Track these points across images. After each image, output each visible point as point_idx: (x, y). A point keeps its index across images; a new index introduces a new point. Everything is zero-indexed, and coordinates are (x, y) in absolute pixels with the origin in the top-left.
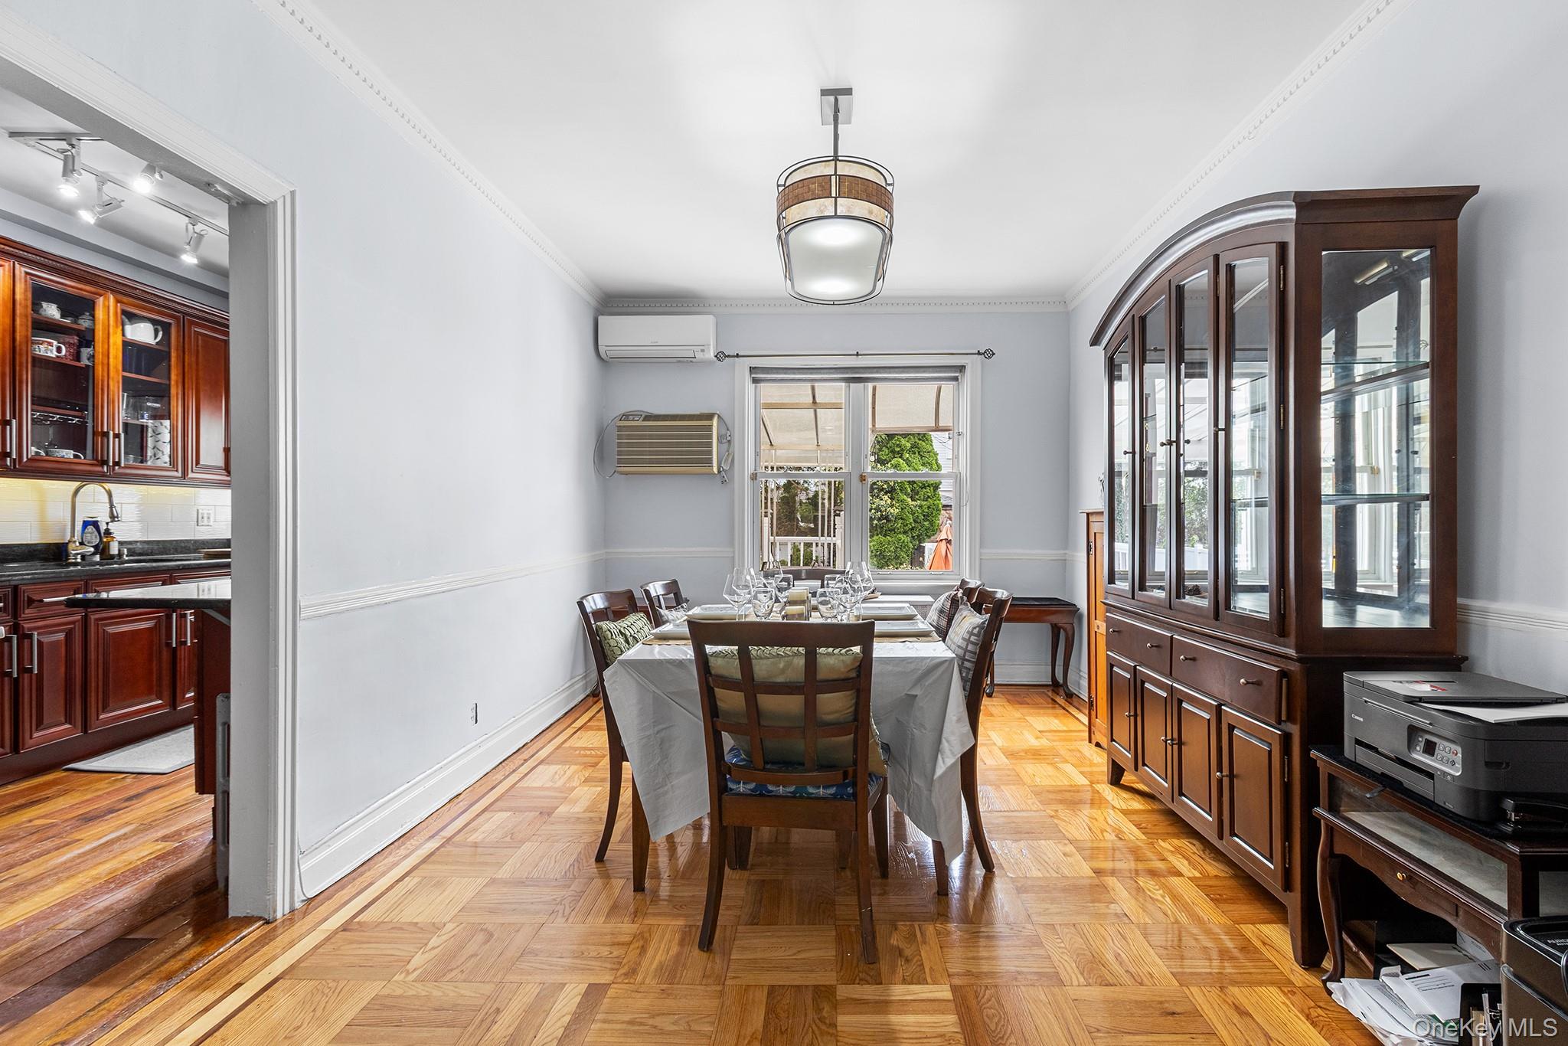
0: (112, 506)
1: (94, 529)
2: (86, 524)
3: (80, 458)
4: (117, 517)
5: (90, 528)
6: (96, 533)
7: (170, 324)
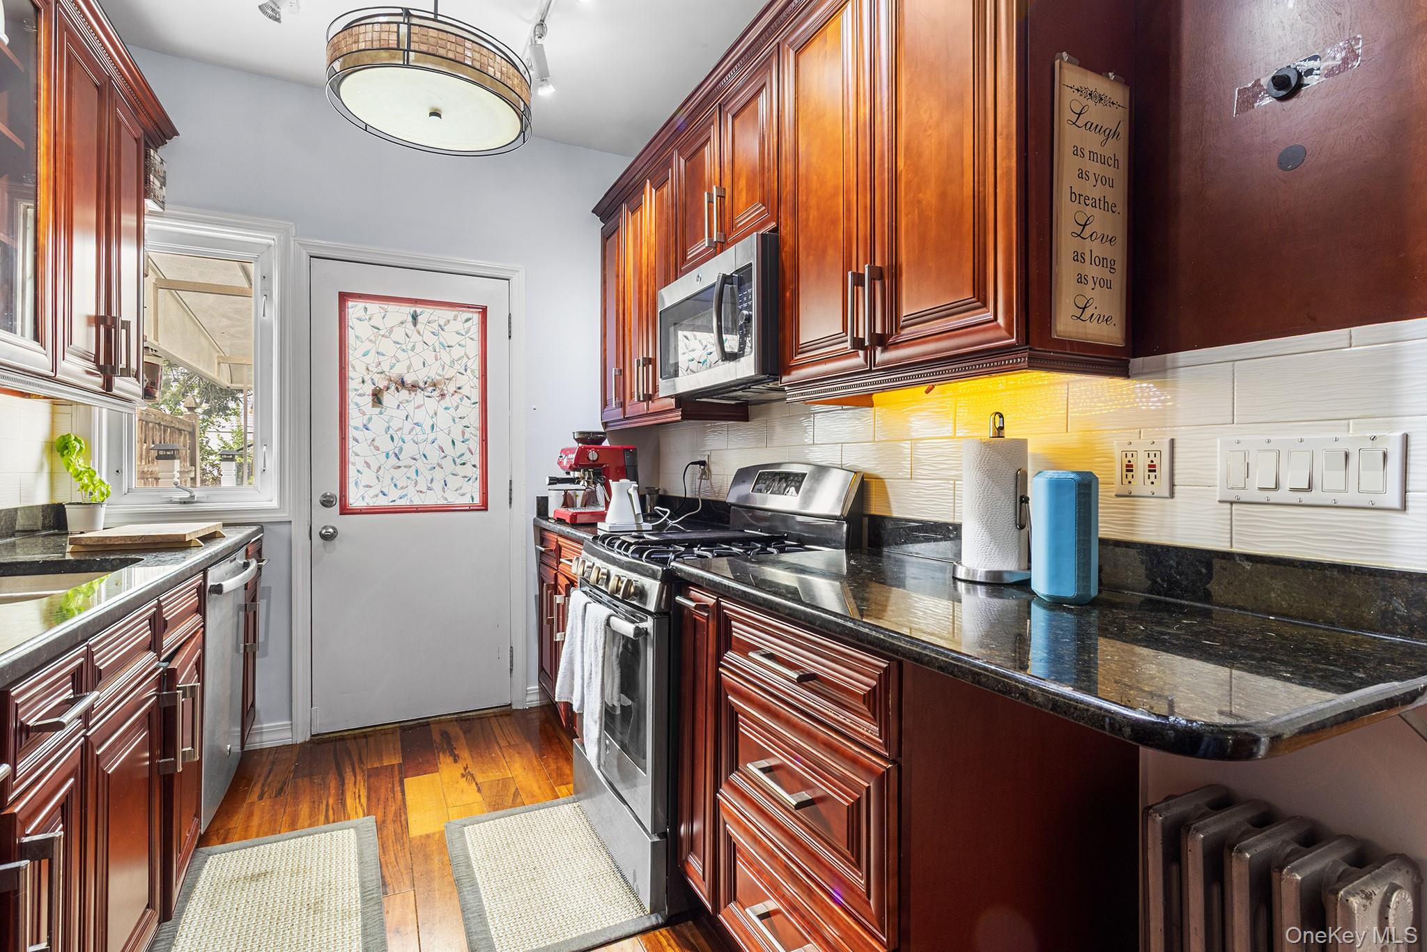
7: (38, 8)
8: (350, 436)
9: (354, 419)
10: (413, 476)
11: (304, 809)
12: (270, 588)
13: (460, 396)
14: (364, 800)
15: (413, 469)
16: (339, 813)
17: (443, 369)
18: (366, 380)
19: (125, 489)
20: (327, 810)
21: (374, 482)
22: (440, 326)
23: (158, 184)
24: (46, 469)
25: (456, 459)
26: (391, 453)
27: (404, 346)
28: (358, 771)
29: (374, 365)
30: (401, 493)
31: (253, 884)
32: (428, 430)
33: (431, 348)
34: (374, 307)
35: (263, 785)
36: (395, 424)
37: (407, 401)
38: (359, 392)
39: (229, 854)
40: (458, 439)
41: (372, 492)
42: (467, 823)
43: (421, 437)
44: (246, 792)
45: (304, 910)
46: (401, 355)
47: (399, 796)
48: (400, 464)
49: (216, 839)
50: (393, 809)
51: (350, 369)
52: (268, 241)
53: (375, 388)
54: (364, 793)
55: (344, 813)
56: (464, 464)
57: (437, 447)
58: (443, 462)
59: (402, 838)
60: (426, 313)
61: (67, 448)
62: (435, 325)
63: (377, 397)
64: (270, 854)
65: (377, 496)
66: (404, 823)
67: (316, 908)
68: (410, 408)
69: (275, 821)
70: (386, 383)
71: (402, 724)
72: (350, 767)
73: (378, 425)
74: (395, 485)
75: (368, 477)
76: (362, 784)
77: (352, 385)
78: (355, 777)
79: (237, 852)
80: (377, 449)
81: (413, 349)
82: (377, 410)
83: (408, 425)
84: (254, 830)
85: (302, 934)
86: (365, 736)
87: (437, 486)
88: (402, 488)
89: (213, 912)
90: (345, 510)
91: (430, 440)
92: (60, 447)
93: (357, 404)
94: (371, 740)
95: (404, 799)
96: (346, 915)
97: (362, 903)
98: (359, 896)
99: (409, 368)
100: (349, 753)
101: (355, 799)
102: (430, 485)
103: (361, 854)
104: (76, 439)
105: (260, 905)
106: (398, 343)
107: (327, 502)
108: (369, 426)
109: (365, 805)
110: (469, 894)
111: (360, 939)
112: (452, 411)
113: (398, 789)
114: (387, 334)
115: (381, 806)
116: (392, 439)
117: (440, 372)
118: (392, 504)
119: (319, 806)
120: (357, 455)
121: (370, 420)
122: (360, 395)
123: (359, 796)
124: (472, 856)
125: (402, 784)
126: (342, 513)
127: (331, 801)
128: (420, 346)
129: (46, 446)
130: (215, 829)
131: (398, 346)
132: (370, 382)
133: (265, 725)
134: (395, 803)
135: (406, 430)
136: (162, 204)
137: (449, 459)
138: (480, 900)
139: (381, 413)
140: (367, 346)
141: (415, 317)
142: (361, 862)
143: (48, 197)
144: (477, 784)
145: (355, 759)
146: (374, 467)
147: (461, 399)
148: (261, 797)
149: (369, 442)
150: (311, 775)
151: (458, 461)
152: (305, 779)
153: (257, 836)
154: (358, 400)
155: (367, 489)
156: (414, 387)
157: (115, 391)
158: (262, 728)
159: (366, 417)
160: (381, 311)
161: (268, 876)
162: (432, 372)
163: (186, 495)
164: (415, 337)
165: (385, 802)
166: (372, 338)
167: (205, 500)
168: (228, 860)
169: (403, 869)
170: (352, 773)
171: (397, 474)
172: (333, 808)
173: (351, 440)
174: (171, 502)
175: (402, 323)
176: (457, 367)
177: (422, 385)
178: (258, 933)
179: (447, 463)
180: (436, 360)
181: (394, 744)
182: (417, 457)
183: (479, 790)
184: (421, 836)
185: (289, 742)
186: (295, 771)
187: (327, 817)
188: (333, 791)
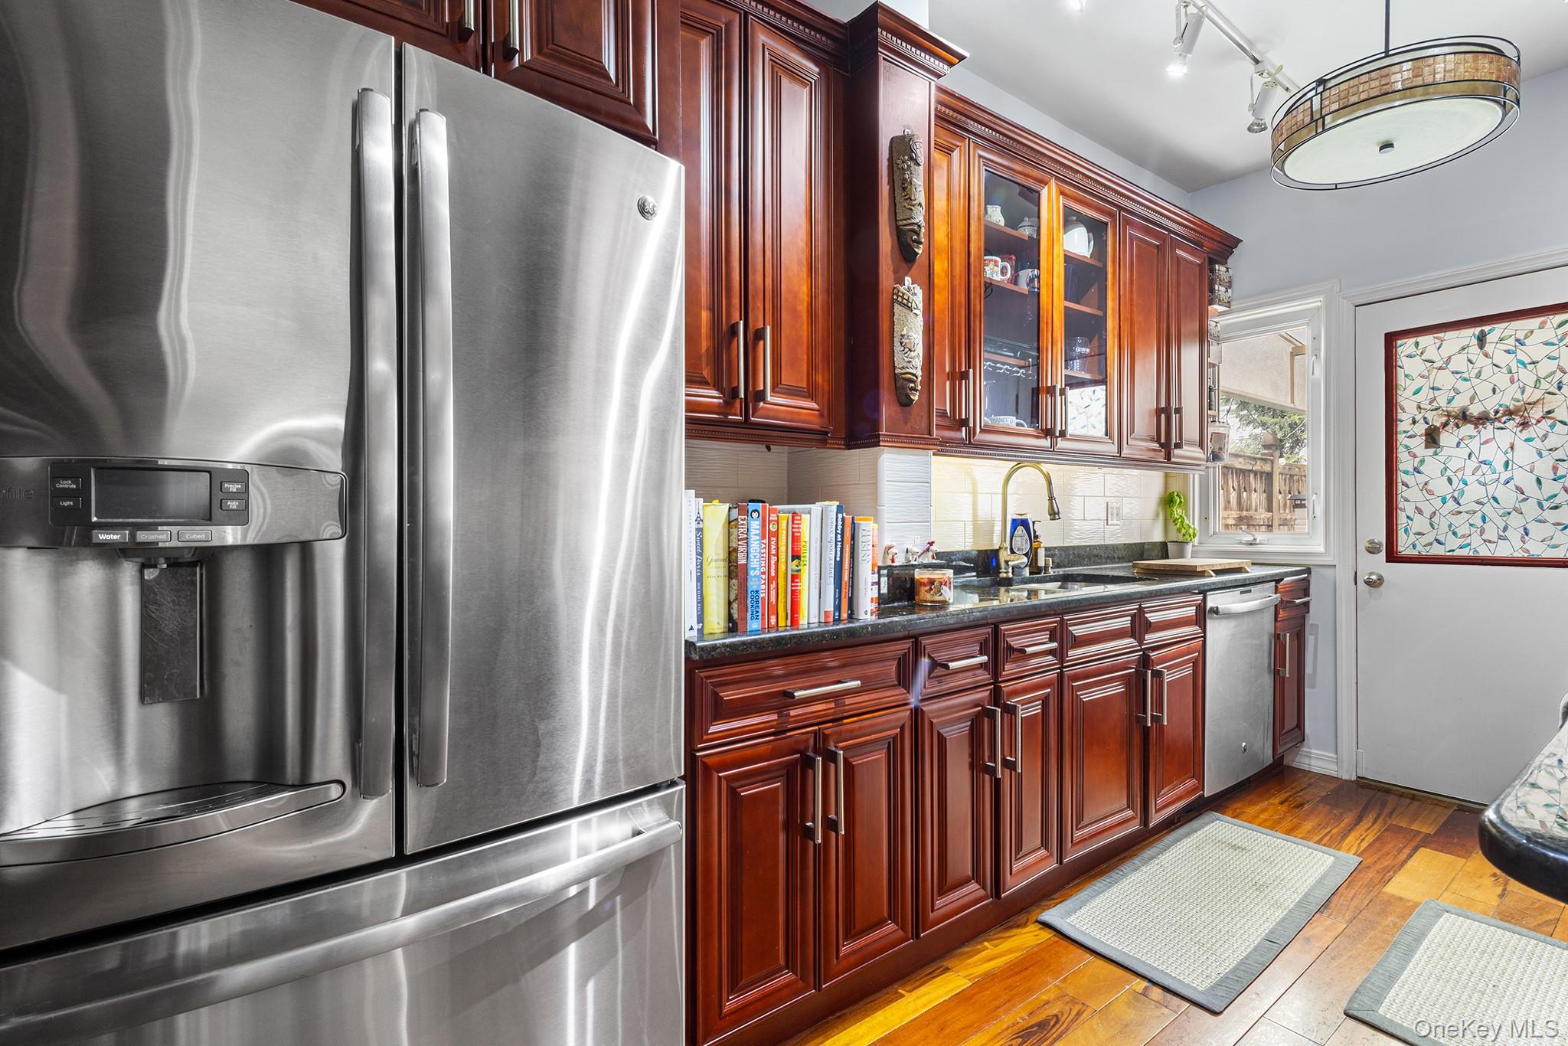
0: (1051, 498)
1: (1024, 531)
2: (1016, 523)
3: (1023, 426)
4: (1058, 513)
5: (1020, 530)
6: (1027, 536)
7: (1106, 224)
8: (1399, 480)
9: (1405, 462)
10: (1479, 523)
11: (1308, 825)
12: (1317, 626)
13: (1550, 422)
14: (1364, 845)
15: (1479, 514)
16: (1335, 842)
17: (1523, 392)
18: (1417, 419)
19: (1211, 532)
20: (1325, 835)
21: (1426, 528)
22: (1517, 340)
23: (1223, 289)
24: (1161, 517)
25: (1544, 503)
26: (1448, 497)
27: (1466, 375)
28: (1380, 821)
29: (1427, 402)
30: (1460, 542)
31: (1231, 851)
32: (1500, 468)
33: (1504, 370)
34: (1425, 340)
35: (1290, 796)
36: (1454, 465)
37: (1471, 437)
38: (1409, 434)
39: (1230, 826)
40: (1546, 474)
41: (1425, 540)
42: (1453, 910)
43: (1489, 478)
44: (1274, 795)
45: (1251, 884)
46: (1462, 386)
47: (1402, 857)
48: (1461, 509)
49: (1231, 813)
50: (1386, 863)
51: (1399, 410)
52: (1317, 304)
53: (1430, 427)
54: (1369, 839)
55: (1338, 844)
56: (1556, 508)
57: (1514, 489)
58: (1524, 506)
59: (1374, 887)
60: (1496, 331)
61: (1173, 502)
62: (1512, 341)
63: (1432, 438)
64: (1257, 839)
65: (1431, 544)
66: (1387, 878)
67: (1260, 888)
68: (1474, 445)
69: (1279, 822)
70: (1444, 419)
71: (1463, 803)
72: (1375, 816)
73: (1432, 467)
74: (1454, 533)
75: (1420, 523)
76: (1375, 832)
77: (1403, 426)
78: (1373, 825)
79: (1236, 827)
80: (1430, 492)
81: (1478, 376)
82: (1431, 451)
83: (1472, 464)
84: (1259, 820)
85: (1237, 896)
86: (1413, 798)
87: (1514, 535)
88: (1463, 536)
89: (1195, 851)
90: (1393, 556)
91: (1502, 480)
92: (1168, 501)
93: (1407, 447)
94: (1416, 804)
95: (1405, 862)
96: (1277, 904)
97: (1295, 905)
98: (1297, 900)
99: (1472, 399)
100: (1384, 805)
101: (1357, 840)
102: (1501, 533)
103: (1325, 876)
104: (1177, 495)
105: (1225, 864)
106: (1457, 373)
107: (1372, 550)
108: (1422, 469)
109: (1362, 848)
110: (1395, 957)
111: (1274, 924)
112: (1537, 443)
113: (1407, 851)
114: (1444, 365)
115: (1376, 857)
116: (1450, 481)
117: (1518, 396)
118: (1450, 554)
119: (1321, 829)
120: (1407, 500)
121: (1422, 462)
122: (1410, 437)
123: (1363, 839)
124: (1430, 936)
125: (1415, 849)
126: (1388, 561)
127: (1334, 831)
128: (1487, 372)
129: (1161, 501)
130: (1235, 807)
131: (1458, 376)
132: (1422, 421)
133: (1313, 751)
134: (1394, 859)
135: (1469, 470)
136: (1228, 304)
137: (1532, 502)
138: (1403, 969)
139: (1436, 454)
140: (1419, 382)
141: (1481, 340)
142: (1320, 882)
143: (1114, 341)
144: (1505, 890)
145: (1386, 811)
146: (1427, 513)
147: (1552, 426)
148: (1282, 803)
149: (1421, 486)
150: (1336, 805)
151: (1546, 504)
152: (1328, 807)
153: (1259, 825)
154: (1407, 441)
155: (1418, 537)
156: (1482, 420)
157: (1173, 460)
158: (1310, 753)
159: (1417, 460)
160: (1436, 341)
161: (1245, 851)
162: (1509, 397)
163: (1250, 538)
164: (1481, 361)
165: (1383, 855)
166: (1426, 373)
167: (1266, 542)
168: (1227, 828)
169: (1352, 908)
170: (1372, 820)
171: (1457, 520)
172: (1331, 837)
173: (1400, 485)
174: (1241, 543)
175: (1464, 349)
176: (1544, 385)
177: (1492, 415)
178: (1211, 878)
179: (1530, 509)
180: (1512, 382)
181: (1438, 817)
182: (1485, 500)
183: (1502, 896)
184: (1393, 895)
185: (1334, 774)
186: (1323, 798)
187: (1321, 839)
188: (1342, 825)
